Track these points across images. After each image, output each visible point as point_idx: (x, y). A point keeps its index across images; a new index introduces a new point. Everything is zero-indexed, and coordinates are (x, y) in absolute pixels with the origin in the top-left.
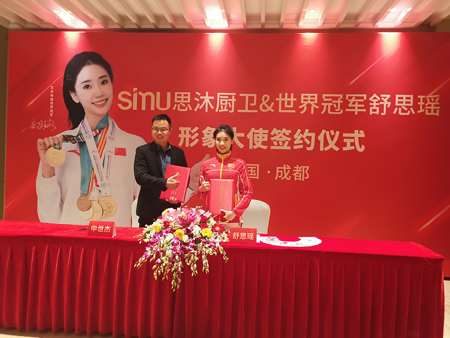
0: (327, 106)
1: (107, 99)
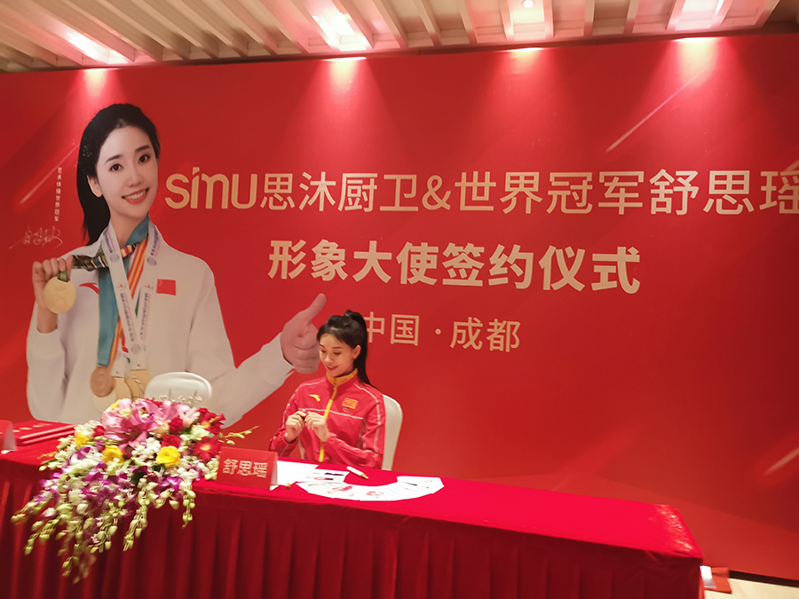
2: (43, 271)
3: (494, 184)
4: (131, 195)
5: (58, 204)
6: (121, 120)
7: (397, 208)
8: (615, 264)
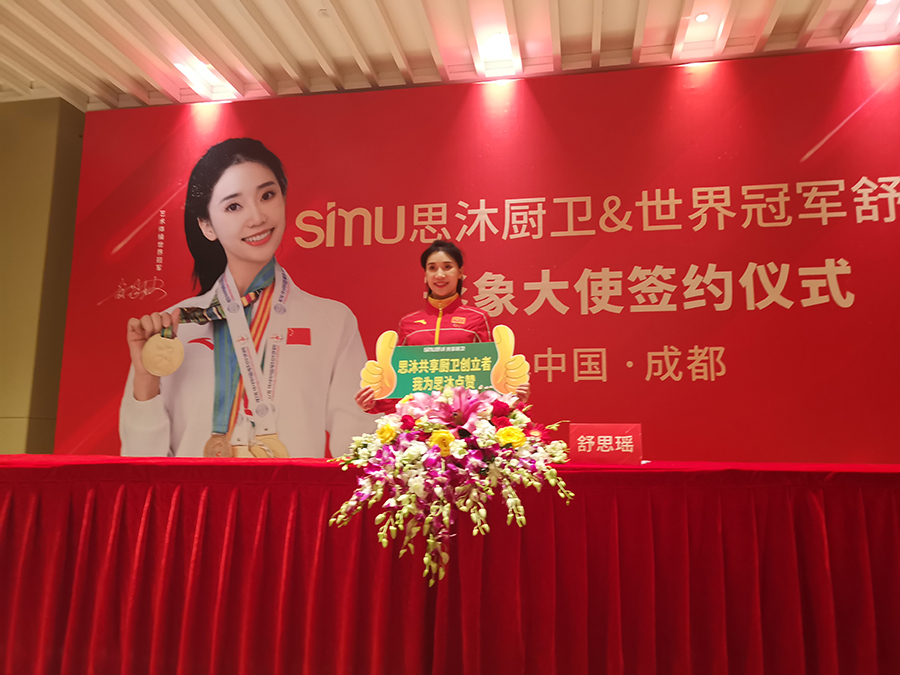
0: (755, 211)
1: (272, 230)
2: (142, 328)
3: (680, 201)
4: (251, 236)
5: (160, 251)
6: (239, 156)
7: (571, 232)
8: (824, 277)
